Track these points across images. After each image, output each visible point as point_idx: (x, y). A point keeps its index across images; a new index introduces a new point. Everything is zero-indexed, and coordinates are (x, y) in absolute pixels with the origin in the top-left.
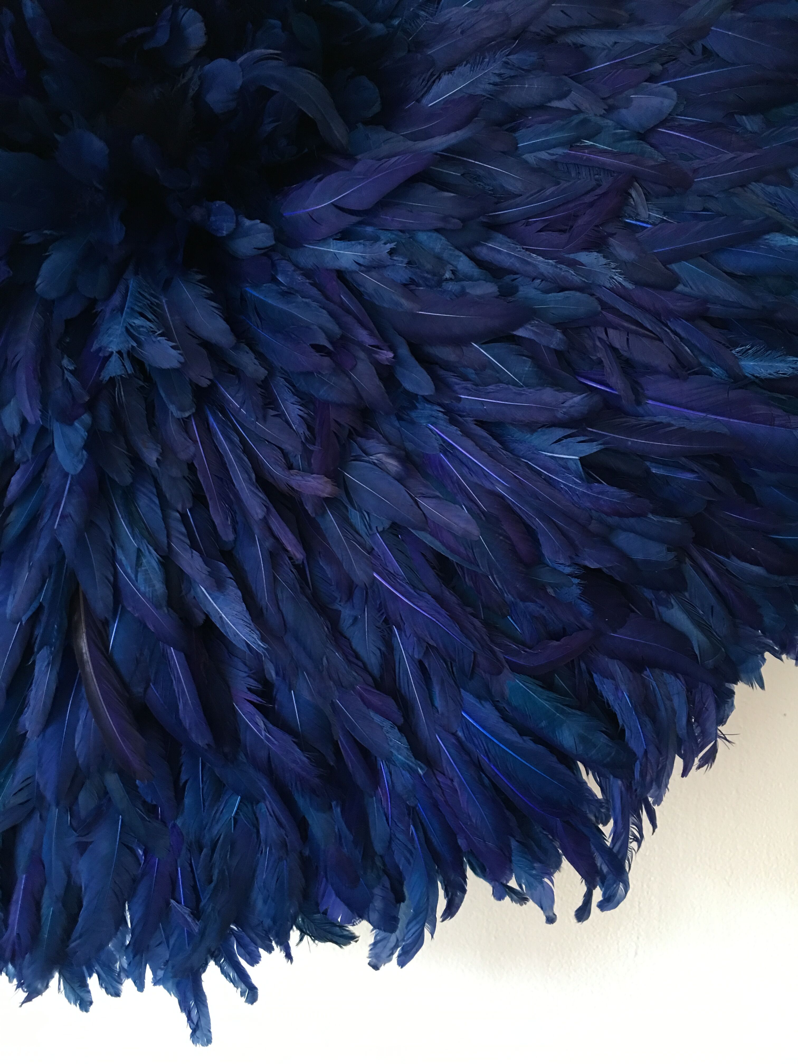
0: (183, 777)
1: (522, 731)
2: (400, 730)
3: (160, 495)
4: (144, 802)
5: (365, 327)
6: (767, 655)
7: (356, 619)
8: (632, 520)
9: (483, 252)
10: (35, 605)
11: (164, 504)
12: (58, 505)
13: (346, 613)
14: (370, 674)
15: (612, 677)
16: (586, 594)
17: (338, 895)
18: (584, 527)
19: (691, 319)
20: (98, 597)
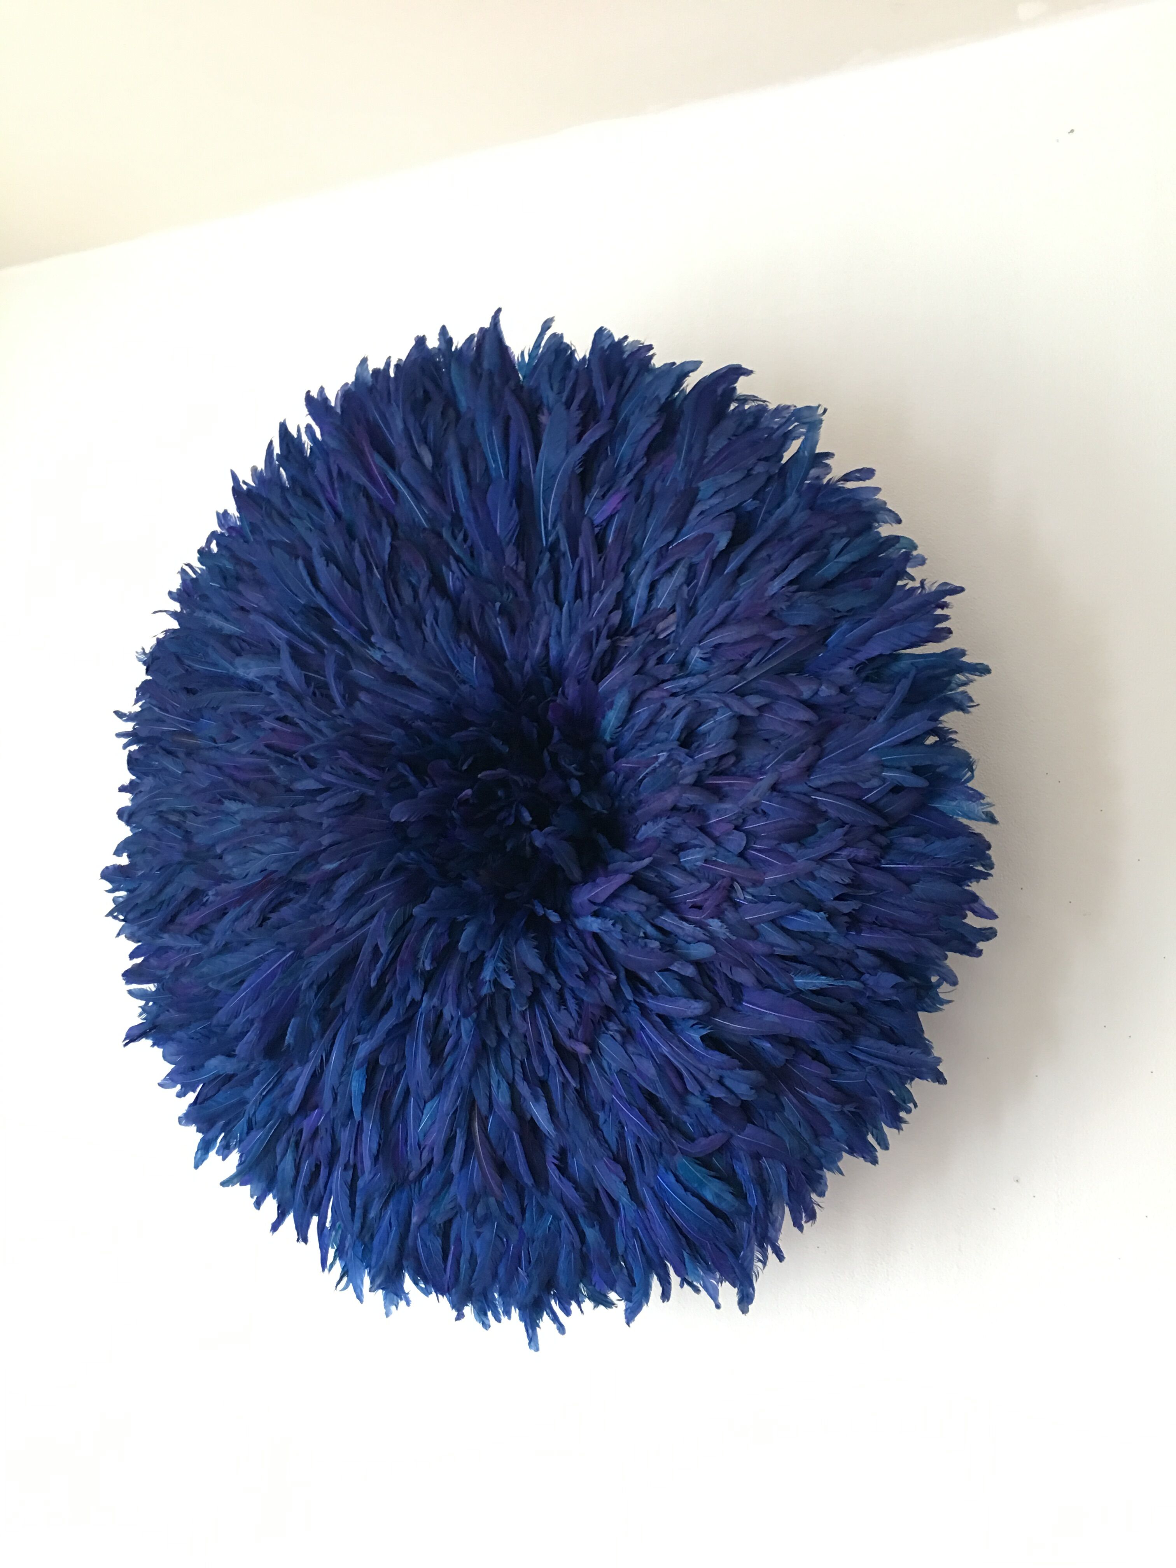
0: (526, 1202)
1: (686, 1189)
2: (625, 1183)
3: (511, 1052)
4: (507, 1214)
5: (602, 963)
6: (844, 1154)
7: (606, 1120)
8: (732, 1072)
9: (658, 922)
10: (455, 1108)
11: (513, 1057)
12: (462, 1058)
13: (602, 1116)
14: (612, 1152)
15: (741, 1162)
16: (714, 1112)
17: (599, 1273)
18: (707, 1075)
19: (766, 956)
20: (482, 1103)
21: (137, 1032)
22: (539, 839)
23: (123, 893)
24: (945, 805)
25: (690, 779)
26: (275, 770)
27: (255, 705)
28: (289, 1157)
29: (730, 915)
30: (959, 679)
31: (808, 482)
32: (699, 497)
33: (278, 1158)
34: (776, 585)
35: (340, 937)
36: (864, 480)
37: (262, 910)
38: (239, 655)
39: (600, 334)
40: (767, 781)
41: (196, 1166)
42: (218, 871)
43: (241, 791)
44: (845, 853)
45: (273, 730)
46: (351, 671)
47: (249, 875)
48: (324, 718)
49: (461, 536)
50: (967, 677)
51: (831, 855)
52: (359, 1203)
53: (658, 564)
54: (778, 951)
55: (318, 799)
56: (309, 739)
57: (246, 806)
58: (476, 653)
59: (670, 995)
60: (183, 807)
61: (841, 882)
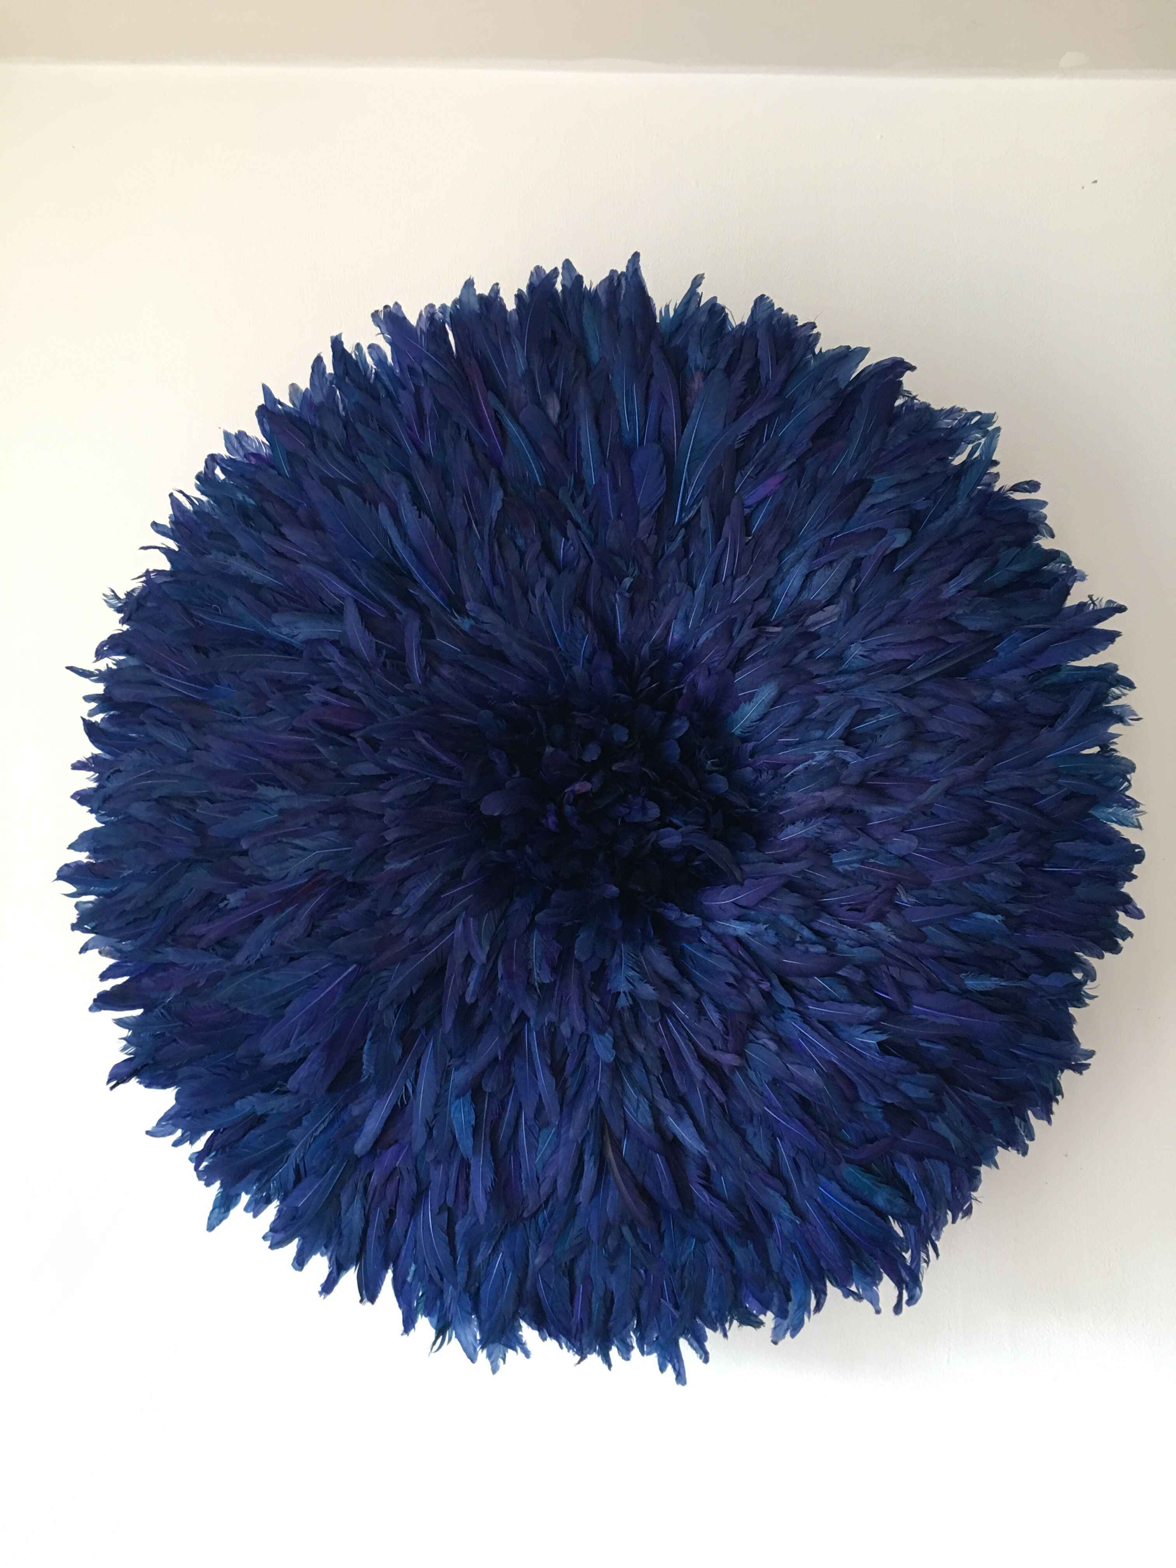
0: (663, 1228)
1: (855, 1198)
2: (785, 1197)
3: (645, 1067)
4: (642, 1243)
5: (754, 970)
6: (999, 1148)
7: (755, 1134)
8: (908, 1077)
9: (816, 926)
10: (585, 1132)
11: (647, 1072)
12: (597, 1078)
13: (750, 1130)
14: (766, 1166)
15: (905, 1164)
16: (885, 1118)
17: (754, 1296)
18: (882, 1081)
19: (935, 958)
20: (617, 1126)
21: (126, 1070)
22: (671, 839)
23: (92, 898)
24: (1100, 813)
25: (855, 779)
26: (321, 749)
27: (298, 672)
28: (357, 1204)
29: (892, 918)
30: (1114, 692)
31: (979, 488)
32: (872, 490)
33: (344, 1208)
34: (951, 589)
35: (419, 946)
36: (1030, 492)
37: (311, 916)
38: (275, 611)
39: (761, 300)
40: (943, 784)
41: (211, 1227)
42: (243, 870)
43: (283, 775)
44: (1014, 857)
45: (325, 703)
46: (432, 641)
47: (290, 875)
48: (396, 694)
49: (580, 500)
50: (1121, 691)
51: (1003, 858)
52: (460, 1249)
53: (818, 555)
54: (949, 953)
55: (381, 786)
56: (370, 717)
57: (287, 793)
58: (590, 630)
59: (835, 1000)
60: (192, 793)
61: (1012, 884)
